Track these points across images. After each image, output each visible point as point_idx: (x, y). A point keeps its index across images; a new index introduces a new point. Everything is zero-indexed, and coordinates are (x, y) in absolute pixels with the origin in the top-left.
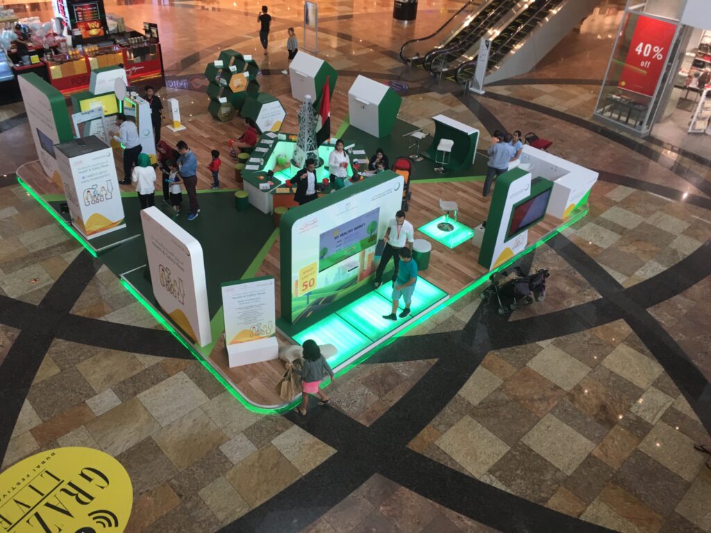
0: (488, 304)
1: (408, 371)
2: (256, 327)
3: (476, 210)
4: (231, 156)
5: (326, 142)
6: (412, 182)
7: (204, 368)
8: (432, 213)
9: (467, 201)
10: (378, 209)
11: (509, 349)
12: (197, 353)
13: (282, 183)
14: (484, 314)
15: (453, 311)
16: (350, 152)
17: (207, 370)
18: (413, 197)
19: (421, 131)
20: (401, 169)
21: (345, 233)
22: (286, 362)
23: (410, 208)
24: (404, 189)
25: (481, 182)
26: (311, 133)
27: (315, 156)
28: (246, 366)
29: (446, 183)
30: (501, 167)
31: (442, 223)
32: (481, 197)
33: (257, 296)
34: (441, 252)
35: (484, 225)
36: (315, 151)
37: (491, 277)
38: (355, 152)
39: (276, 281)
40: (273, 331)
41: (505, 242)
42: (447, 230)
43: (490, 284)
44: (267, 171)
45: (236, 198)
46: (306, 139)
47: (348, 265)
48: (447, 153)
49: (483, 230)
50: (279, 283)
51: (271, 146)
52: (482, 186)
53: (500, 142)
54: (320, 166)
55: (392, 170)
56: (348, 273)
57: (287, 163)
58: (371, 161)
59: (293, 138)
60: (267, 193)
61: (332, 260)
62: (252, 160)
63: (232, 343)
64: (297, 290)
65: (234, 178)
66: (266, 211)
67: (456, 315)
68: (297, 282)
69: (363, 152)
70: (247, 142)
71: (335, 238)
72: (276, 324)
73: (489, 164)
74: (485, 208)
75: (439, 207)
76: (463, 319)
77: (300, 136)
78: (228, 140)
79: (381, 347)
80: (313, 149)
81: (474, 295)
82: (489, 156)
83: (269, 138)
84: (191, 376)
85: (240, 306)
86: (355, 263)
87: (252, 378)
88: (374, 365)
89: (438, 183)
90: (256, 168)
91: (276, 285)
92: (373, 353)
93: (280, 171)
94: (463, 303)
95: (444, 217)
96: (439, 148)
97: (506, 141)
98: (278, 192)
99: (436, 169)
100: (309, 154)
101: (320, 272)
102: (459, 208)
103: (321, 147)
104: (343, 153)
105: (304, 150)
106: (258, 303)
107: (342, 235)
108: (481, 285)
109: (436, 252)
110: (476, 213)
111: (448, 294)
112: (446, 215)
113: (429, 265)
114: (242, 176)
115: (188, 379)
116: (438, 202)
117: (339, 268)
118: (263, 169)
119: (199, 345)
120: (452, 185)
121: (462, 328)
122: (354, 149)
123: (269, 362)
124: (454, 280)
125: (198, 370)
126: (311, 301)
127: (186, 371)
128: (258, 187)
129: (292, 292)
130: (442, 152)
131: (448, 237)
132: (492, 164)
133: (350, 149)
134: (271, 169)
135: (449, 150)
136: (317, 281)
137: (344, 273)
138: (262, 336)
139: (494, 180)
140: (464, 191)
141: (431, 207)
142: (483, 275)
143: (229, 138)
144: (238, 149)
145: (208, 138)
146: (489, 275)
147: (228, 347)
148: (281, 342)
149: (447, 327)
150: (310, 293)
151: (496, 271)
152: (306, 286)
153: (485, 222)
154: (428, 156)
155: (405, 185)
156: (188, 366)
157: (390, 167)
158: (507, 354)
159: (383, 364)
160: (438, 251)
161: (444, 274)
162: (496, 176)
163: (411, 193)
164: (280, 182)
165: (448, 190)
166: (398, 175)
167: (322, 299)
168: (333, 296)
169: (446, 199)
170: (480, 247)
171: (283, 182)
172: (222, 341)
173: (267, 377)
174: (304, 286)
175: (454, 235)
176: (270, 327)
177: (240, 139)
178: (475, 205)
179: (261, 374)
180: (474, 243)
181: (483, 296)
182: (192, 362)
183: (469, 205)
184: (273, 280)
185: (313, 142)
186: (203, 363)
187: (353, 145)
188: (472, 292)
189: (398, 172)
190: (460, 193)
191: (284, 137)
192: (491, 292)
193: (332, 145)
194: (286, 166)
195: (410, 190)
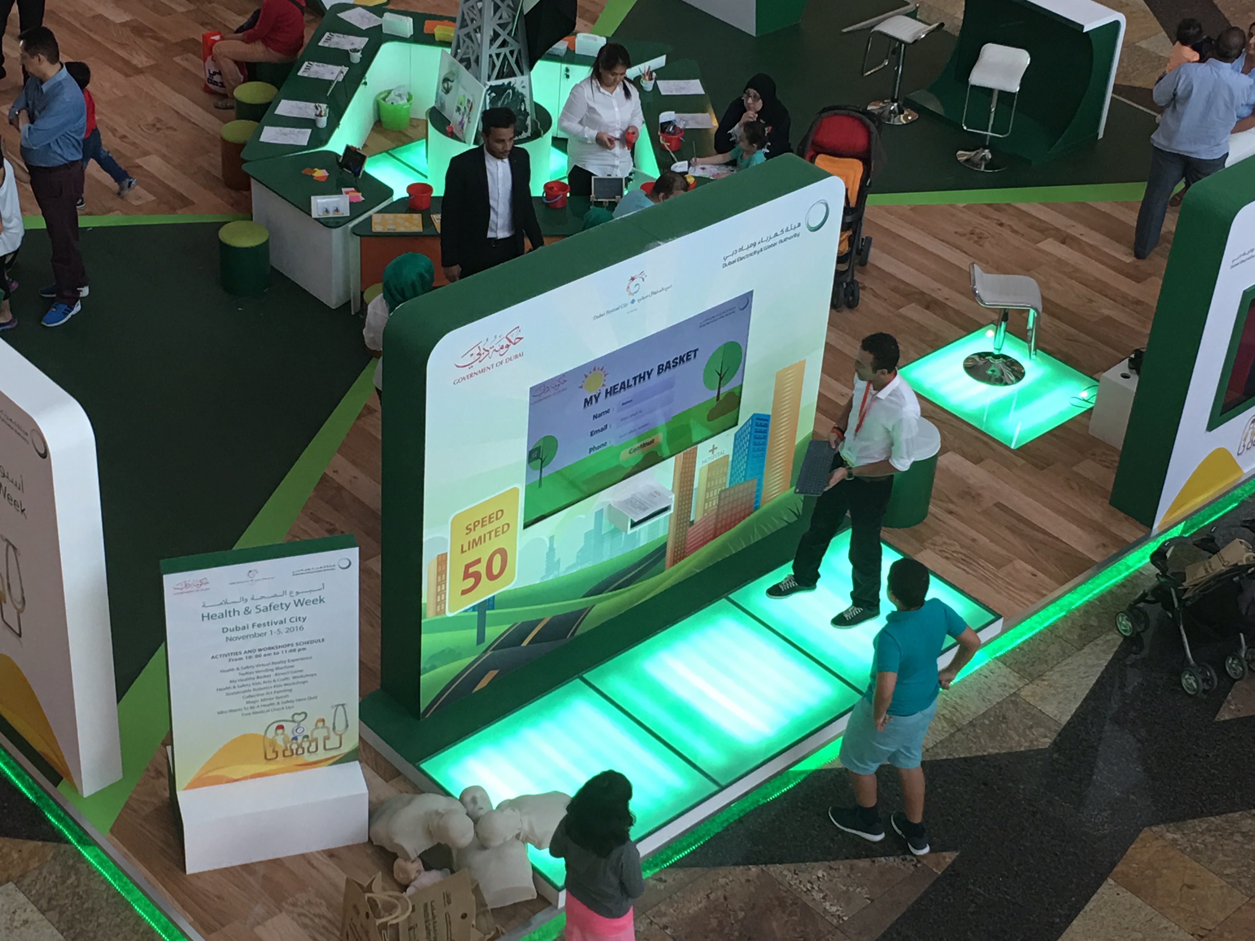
0: (1145, 652)
1: (845, 898)
2: (289, 727)
3: (1107, 309)
4: (207, 90)
5: (561, 46)
6: (872, 199)
7: (92, 872)
8: (946, 318)
9: (1074, 273)
10: (748, 298)
11: (1217, 820)
12: (67, 817)
13: (396, 197)
14: (1129, 690)
15: (1013, 679)
16: (648, 85)
17: (105, 881)
18: (875, 255)
19: (912, 15)
20: (836, 153)
21: (624, 386)
22: (394, 857)
23: (865, 297)
24: (845, 227)
25: (1127, 205)
26: (505, 14)
27: (519, 98)
28: (246, 867)
29: (997, 208)
30: (1205, 153)
31: (982, 355)
32: (1129, 259)
33: (296, 611)
34: (977, 461)
35: (1136, 364)
36: (517, 81)
37: (1158, 557)
38: (668, 87)
39: (363, 557)
40: (351, 742)
41: (1211, 426)
42: (1001, 381)
43: (1154, 582)
44: (341, 152)
45: (225, 247)
46: (488, 33)
47: (633, 503)
48: (1004, 96)
49: (1132, 384)
50: (376, 565)
51: (356, 57)
52: (1131, 218)
53: (1202, 60)
54: (536, 135)
55: (801, 154)
56: (630, 531)
57: (414, 123)
58: (726, 124)
59: (440, 31)
60: (337, 233)
61: (573, 484)
62: (286, 108)
63: (198, 783)
64: (440, 593)
65: (218, 173)
66: (333, 301)
67: (1025, 693)
68: (442, 560)
69: (695, 87)
70: (267, 41)
71: (587, 402)
72: (363, 716)
73: (1158, 139)
74: (1138, 302)
75: (973, 295)
76: (1050, 709)
77: (463, 25)
78: (198, 33)
79: (747, 805)
80: (513, 75)
81: (1094, 622)
82: (1161, 110)
83: (351, 30)
84: (44, 902)
85: (231, 647)
86: (656, 494)
87: (270, 914)
88: (722, 871)
89: (969, 207)
90: (302, 137)
91: (363, 571)
92: (716, 828)
93: (387, 151)
94: (1054, 649)
95: (990, 333)
96: (977, 78)
97: (1225, 56)
98: (377, 228)
99: (962, 155)
100: (498, 91)
101: (526, 526)
102: (1044, 299)
103: (540, 65)
104: (619, 90)
105: (478, 78)
106: (296, 638)
107: (612, 392)
108: (1122, 585)
109: (958, 458)
110: (1108, 320)
111: (998, 617)
112: (997, 324)
113: (932, 508)
114: (245, 167)
115: (32, 913)
116: (969, 277)
117: (599, 514)
118: (326, 142)
119: (75, 789)
120: (1022, 214)
121: (1046, 742)
122: (662, 74)
123: (331, 854)
124: (1020, 564)
125: (72, 879)
126: (493, 632)
127: (26, 881)
128: (307, 211)
129: (424, 600)
130: (988, 91)
131: (1003, 407)
132: (1170, 137)
133: (650, 73)
134: (356, 143)
135: (1015, 88)
136: (516, 560)
137: (615, 532)
138: (308, 758)
139: (1177, 201)
140: (1065, 239)
141: (943, 293)
142: (1126, 548)
143: (203, 24)
144: (232, 65)
145: (123, 25)
146: (1152, 547)
147: (181, 796)
148: (379, 781)
149: (992, 737)
150: (490, 604)
151: (1176, 532)
152: (477, 576)
153: (1138, 353)
154: (934, 106)
155: (847, 210)
156: (34, 864)
157: (794, 140)
158: (1209, 839)
159: (754, 869)
160: (964, 455)
161: (983, 540)
162: (1181, 185)
163: (869, 240)
164: (389, 192)
165: (1006, 233)
166: (823, 175)
167: (532, 625)
168: (578, 616)
169: (999, 268)
170: (1119, 444)
171: (400, 193)
172: (159, 773)
173: (324, 910)
174: (466, 576)
175: (1025, 399)
176: (340, 726)
177: (240, 30)
178: (1102, 289)
179: (302, 898)
180: (1095, 428)
181: (1125, 624)
182: (50, 848)
183: (1083, 290)
184: (353, 554)
185: (514, 45)
186: (87, 854)
187: (660, 61)
188: (1088, 609)
189: (822, 161)
190: (1050, 246)
191: (406, 25)
192: (1154, 611)
193: (581, 60)
194: (410, 132)
195: (865, 232)
